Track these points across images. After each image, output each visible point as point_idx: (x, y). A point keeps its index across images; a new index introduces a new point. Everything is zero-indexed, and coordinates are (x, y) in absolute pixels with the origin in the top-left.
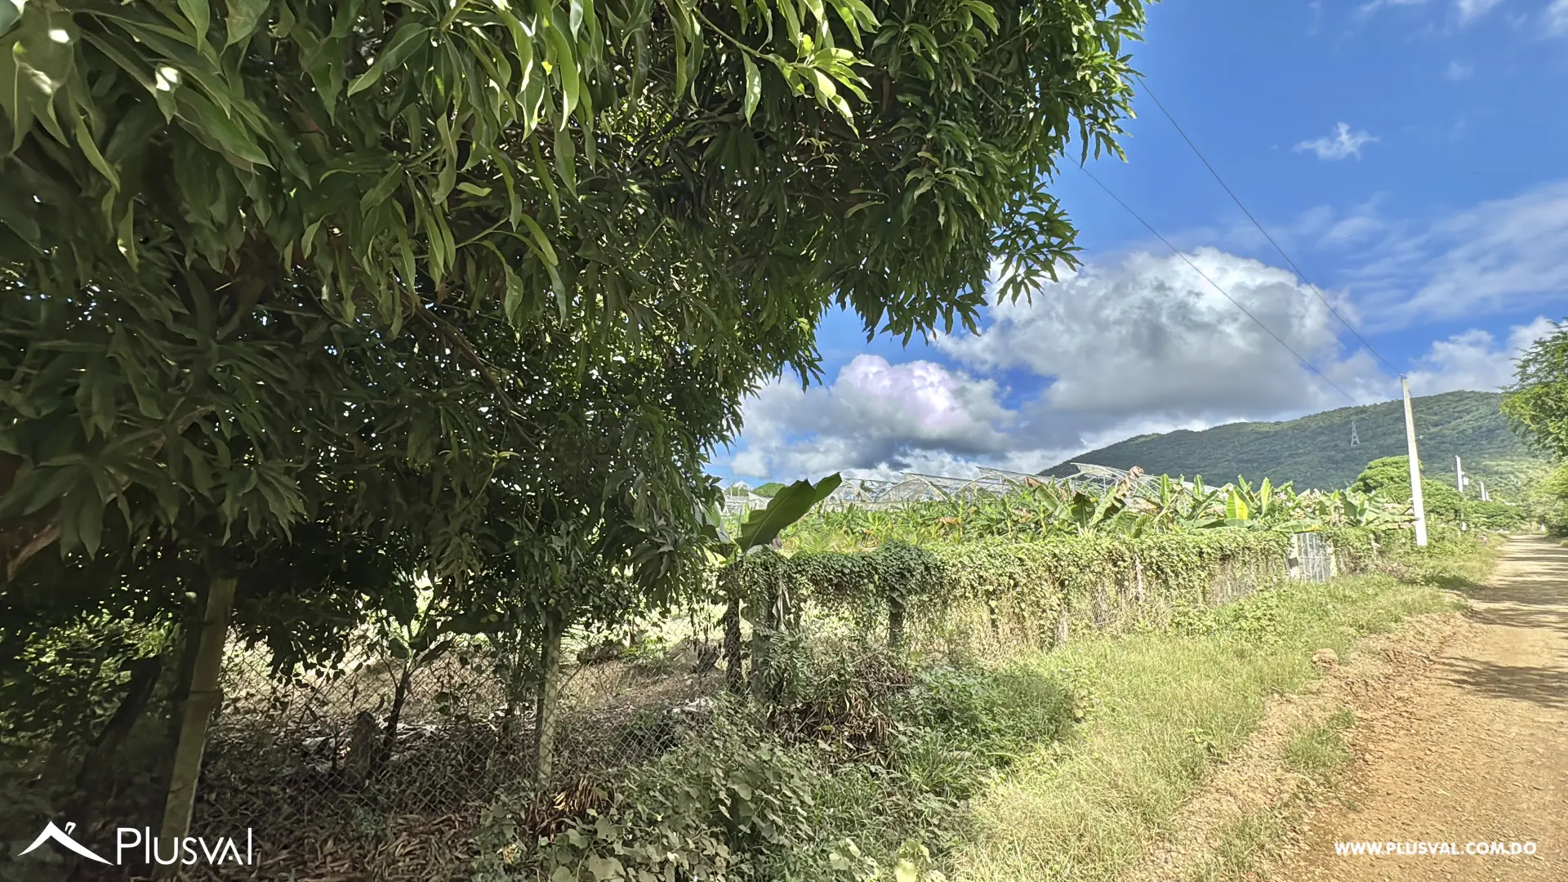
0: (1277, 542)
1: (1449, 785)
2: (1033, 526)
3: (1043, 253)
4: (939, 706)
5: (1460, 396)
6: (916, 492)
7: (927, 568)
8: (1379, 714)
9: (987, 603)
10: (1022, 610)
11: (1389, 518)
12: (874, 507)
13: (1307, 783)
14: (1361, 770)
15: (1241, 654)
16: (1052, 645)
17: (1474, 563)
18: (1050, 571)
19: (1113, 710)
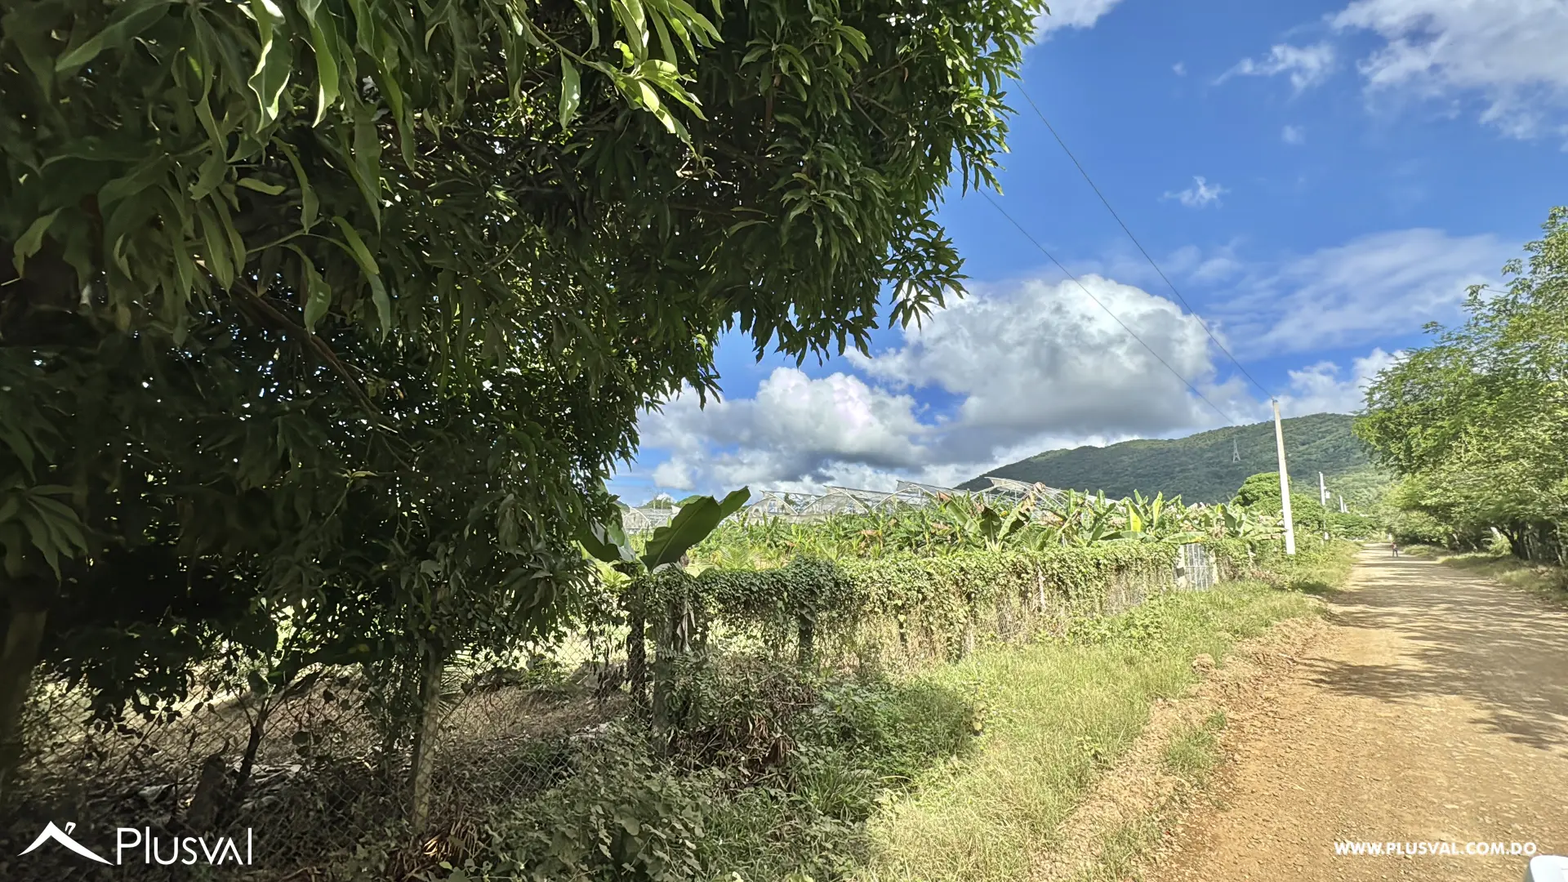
0: (1166, 553)
1: (1303, 780)
2: (949, 537)
3: (931, 279)
4: (842, 724)
5: (1322, 418)
6: (839, 505)
7: (837, 584)
8: (1248, 715)
9: (896, 617)
10: (930, 623)
11: (1262, 529)
12: (798, 520)
13: (1183, 785)
14: (1230, 770)
15: (1130, 662)
16: (959, 657)
17: (1333, 570)
18: (957, 584)
19: (1011, 721)
